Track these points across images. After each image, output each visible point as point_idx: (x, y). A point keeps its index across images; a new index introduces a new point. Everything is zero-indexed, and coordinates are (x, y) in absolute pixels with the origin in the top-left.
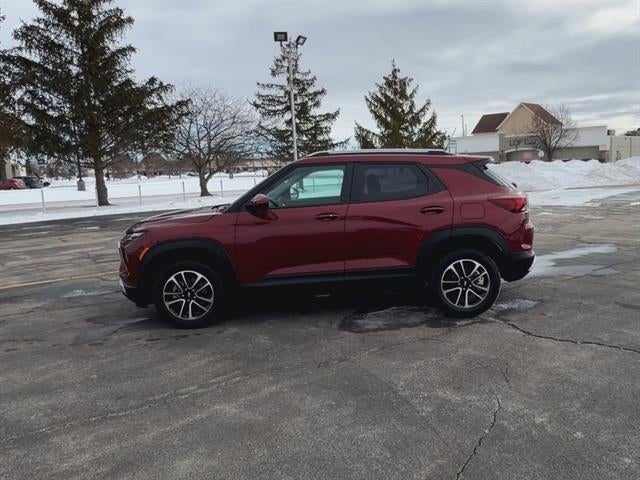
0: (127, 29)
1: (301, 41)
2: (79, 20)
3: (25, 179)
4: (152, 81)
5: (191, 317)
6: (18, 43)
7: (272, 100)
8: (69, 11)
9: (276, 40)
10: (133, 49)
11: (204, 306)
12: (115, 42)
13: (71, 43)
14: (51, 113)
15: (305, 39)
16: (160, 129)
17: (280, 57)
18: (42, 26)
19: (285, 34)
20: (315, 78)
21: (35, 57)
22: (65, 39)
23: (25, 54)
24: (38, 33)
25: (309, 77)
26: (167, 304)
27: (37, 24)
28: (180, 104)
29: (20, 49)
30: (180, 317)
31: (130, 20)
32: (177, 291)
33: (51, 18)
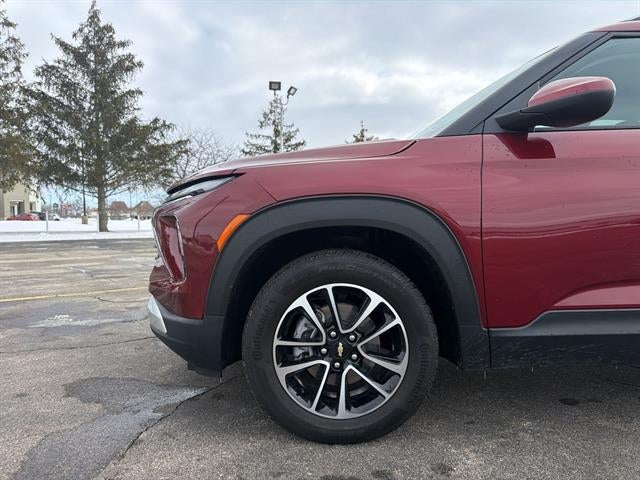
0: (137, 72)
1: (293, 90)
2: (95, 63)
3: (39, 214)
4: (156, 121)
5: (343, 413)
6: (39, 79)
7: (259, 148)
8: (86, 54)
9: (270, 88)
10: (141, 93)
11: (381, 381)
12: (125, 84)
13: (86, 83)
14: (62, 142)
15: (296, 90)
16: (161, 164)
17: (268, 111)
18: (62, 66)
19: (279, 83)
20: (297, 130)
21: (52, 93)
22: (81, 79)
23: (43, 89)
24: (58, 71)
25: (293, 129)
26: (282, 372)
27: (57, 65)
28: (180, 142)
29: (40, 84)
30: (312, 410)
31: (140, 65)
32: (305, 338)
33: (70, 59)
